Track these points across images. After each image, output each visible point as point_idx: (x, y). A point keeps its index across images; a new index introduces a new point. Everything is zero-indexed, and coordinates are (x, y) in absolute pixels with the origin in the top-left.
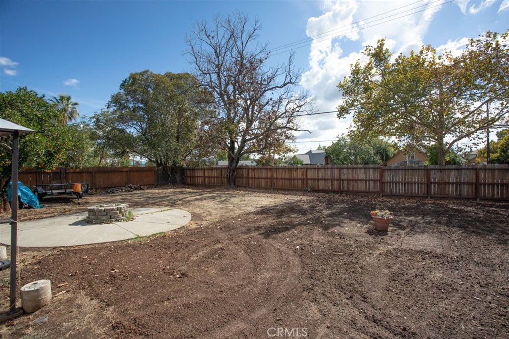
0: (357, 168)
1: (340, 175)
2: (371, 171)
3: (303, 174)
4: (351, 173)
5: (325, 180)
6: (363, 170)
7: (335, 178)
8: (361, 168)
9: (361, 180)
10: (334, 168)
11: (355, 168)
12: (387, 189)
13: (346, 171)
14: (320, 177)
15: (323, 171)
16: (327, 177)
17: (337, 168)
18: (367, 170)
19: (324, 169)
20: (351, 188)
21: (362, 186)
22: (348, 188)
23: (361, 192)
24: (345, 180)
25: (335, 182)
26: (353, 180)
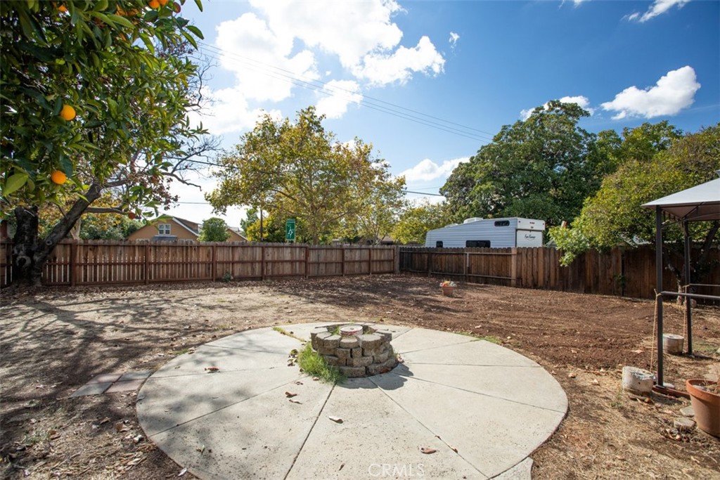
0: (283, 247)
1: (263, 256)
2: (298, 249)
3: (208, 256)
4: (276, 253)
5: (243, 262)
6: (289, 250)
7: (257, 259)
8: (287, 247)
9: (286, 261)
10: (256, 247)
11: (281, 247)
12: (312, 270)
13: (270, 250)
14: (236, 259)
15: (240, 250)
16: (246, 259)
17: (259, 247)
18: (294, 249)
19: (242, 247)
20: (276, 273)
21: (287, 269)
22: (272, 272)
23: (286, 275)
24: (270, 261)
25: (257, 264)
26: (278, 262)
